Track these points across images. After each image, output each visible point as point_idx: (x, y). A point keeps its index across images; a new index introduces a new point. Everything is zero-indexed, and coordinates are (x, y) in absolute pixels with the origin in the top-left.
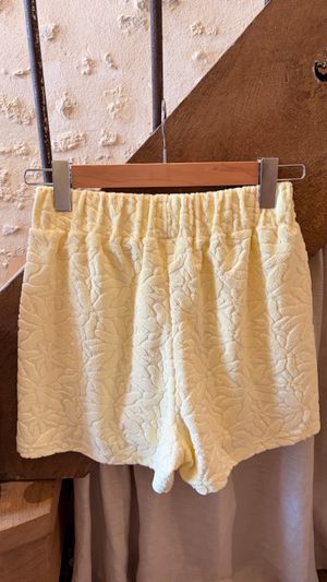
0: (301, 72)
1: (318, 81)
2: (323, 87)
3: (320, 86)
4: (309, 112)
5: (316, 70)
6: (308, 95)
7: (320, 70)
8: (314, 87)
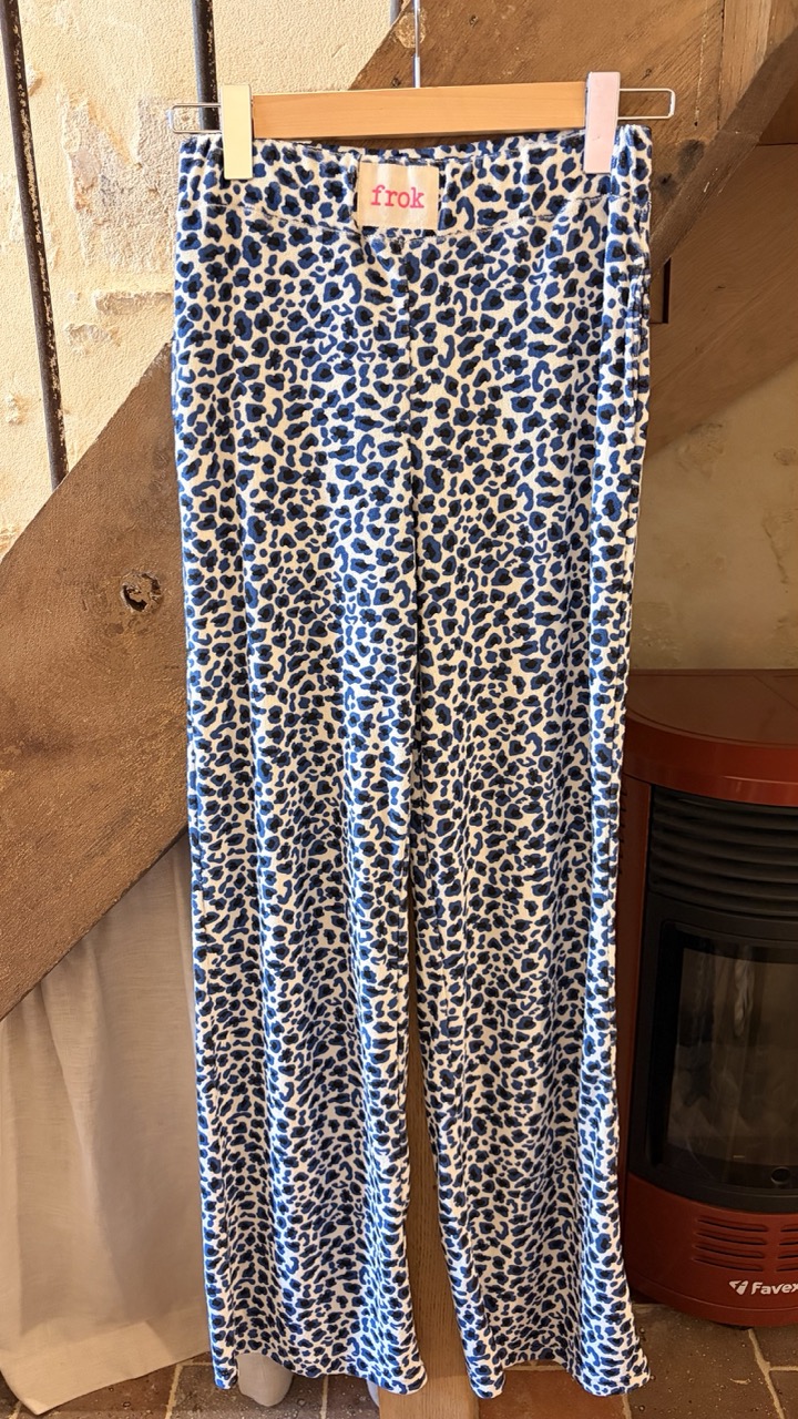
0: (104, 598)
1: (132, 610)
2: (140, 619)
3: (135, 618)
4: (125, 653)
5: (127, 596)
6: (119, 629)
7: (132, 596)
8: (127, 618)
